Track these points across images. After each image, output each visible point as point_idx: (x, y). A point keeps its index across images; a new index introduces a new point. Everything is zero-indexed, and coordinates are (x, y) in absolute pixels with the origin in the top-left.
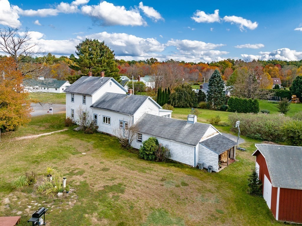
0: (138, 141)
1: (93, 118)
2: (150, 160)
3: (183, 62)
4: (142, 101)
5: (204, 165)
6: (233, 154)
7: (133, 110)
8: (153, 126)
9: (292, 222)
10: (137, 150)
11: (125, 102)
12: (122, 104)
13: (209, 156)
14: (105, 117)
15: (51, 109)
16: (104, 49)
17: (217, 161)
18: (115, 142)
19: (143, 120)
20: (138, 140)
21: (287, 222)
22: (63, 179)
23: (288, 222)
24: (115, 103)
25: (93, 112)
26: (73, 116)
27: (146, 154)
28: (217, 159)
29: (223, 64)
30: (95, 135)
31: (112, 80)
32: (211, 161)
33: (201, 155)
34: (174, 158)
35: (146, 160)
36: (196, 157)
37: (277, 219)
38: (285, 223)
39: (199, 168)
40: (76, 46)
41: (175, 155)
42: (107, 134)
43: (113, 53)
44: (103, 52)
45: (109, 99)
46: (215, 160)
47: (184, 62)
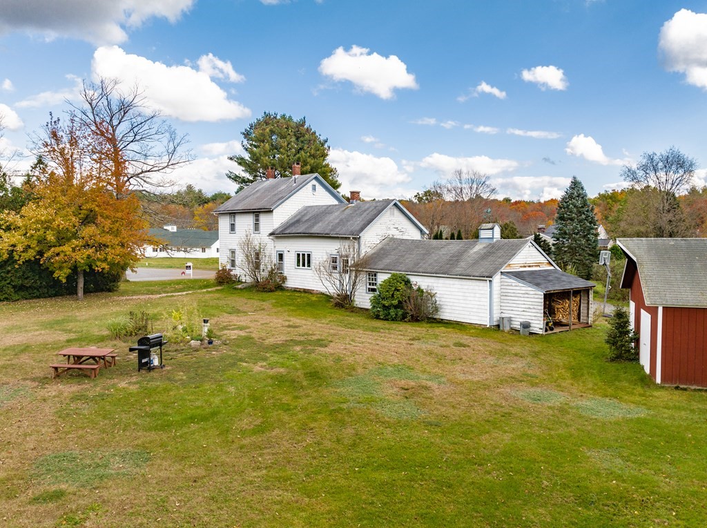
0: (369, 291)
1: (275, 260)
2: (393, 320)
3: (507, 200)
4: (380, 208)
5: (513, 322)
6: (586, 311)
7: (358, 228)
8: (402, 256)
9: (693, 387)
10: (367, 310)
11: (343, 216)
12: (337, 221)
13: (523, 299)
14: (301, 253)
15: (190, 267)
16: (304, 136)
17: (540, 308)
18: (320, 301)
19: (382, 249)
20: (369, 288)
21: (682, 386)
22: (203, 324)
23: (685, 387)
24: (321, 221)
25: (275, 247)
26: (233, 263)
27: (384, 306)
28: (540, 304)
29: (610, 200)
30: (279, 293)
31: (316, 178)
32: (528, 310)
33: (505, 301)
34: (445, 314)
35: (382, 319)
36: (495, 304)
37: (658, 380)
38: (677, 388)
39: (501, 328)
40: (244, 131)
41: (449, 307)
42: (306, 291)
43: (326, 146)
44: (302, 142)
45: (310, 215)
46: (535, 307)
47: (510, 200)
